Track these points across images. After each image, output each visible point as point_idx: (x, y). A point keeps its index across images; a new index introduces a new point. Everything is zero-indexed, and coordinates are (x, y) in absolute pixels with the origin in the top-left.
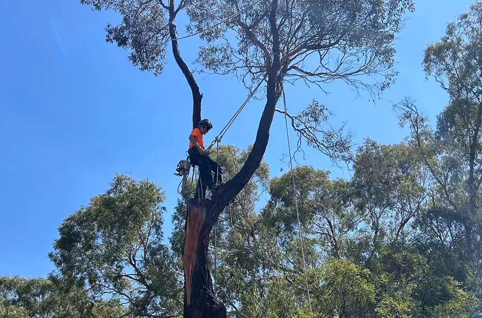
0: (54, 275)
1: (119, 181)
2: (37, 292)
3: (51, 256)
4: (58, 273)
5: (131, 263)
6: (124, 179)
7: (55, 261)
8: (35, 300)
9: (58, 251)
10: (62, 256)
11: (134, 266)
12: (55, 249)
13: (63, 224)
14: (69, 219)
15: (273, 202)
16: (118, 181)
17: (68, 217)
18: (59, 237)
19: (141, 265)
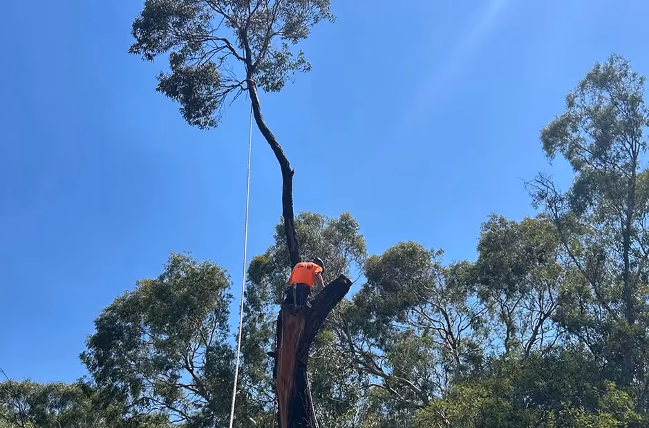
0: (85, 381)
1: (176, 263)
2: (55, 402)
3: (82, 356)
4: (90, 379)
5: (188, 369)
6: (182, 261)
7: (88, 363)
8: (53, 413)
9: (92, 350)
10: (97, 356)
11: (191, 371)
12: (89, 348)
13: (101, 316)
14: (109, 309)
15: (370, 286)
16: (174, 262)
17: (109, 306)
18: (94, 332)
19: (201, 373)
